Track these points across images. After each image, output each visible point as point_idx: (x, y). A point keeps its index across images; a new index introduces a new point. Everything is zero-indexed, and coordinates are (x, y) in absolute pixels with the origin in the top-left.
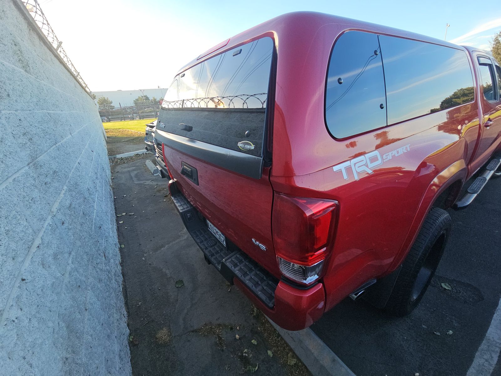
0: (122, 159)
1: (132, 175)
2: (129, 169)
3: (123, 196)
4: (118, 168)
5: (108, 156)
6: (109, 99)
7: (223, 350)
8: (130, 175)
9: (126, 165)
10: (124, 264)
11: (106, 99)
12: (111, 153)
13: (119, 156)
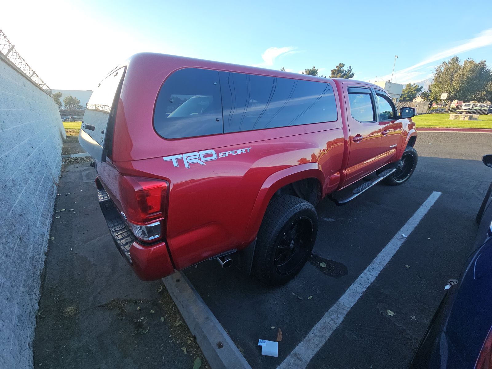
0: (76, 159)
1: (83, 174)
2: (81, 169)
3: (67, 194)
4: (70, 168)
5: (62, 155)
6: (77, 98)
7: (122, 320)
8: (81, 175)
9: (80, 165)
10: (50, 254)
11: (73, 98)
12: (65, 152)
13: (73, 156)
